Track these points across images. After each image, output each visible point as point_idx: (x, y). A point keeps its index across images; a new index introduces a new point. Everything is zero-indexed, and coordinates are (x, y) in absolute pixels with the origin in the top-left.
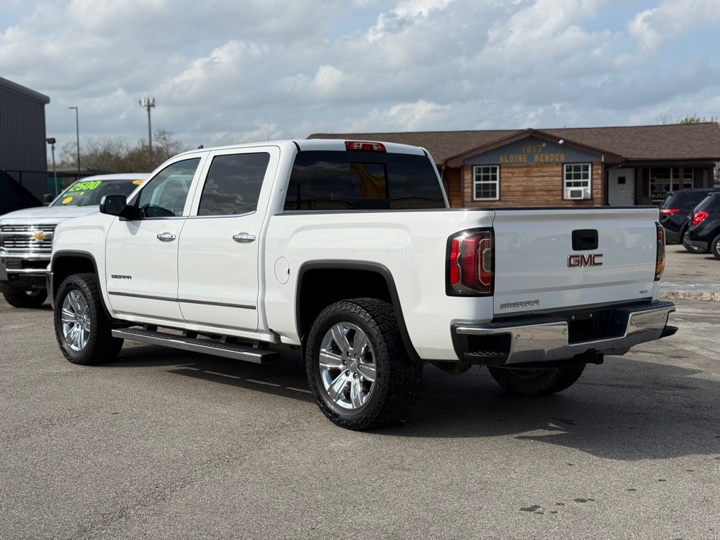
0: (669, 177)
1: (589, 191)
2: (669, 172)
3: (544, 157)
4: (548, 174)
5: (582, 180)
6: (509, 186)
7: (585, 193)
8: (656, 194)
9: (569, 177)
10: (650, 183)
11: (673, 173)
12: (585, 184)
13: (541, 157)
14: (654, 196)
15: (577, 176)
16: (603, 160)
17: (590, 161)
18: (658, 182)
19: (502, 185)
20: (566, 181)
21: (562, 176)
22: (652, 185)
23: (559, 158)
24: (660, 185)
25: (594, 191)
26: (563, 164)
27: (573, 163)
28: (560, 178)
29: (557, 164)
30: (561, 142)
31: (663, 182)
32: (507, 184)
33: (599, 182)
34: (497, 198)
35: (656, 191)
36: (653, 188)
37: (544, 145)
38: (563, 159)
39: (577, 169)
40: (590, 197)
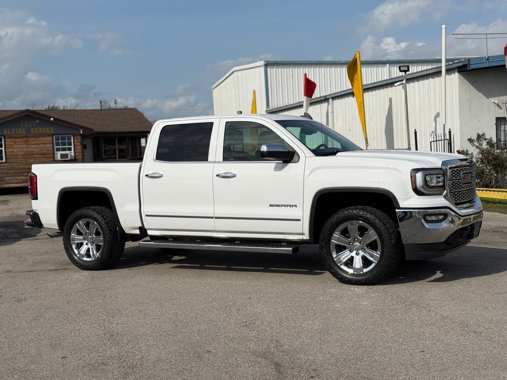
0: (115, 144)
1: (73, 154)
2: (115, 141)
3: (38, 130)
4: (42, 142)
5: (67, 147)
6: (12, 152)
7: (71, 155)
8: (108, 155)
9: (58, 144)
10: (103, 148)
11: (118, 141)
12: (70, 149)
13: (36, 130)
14: (106, 157)
15: (64, 144)
16: (81, 132)
17: (72, 133)
18: (108, 147)
19: (7, 151)
20: (55, 147)
21: (53, 144)
22: (104, 150)
23: (50, 131)
24: (110, 150)
25: (77, 154)
26: (52, 135)
27: (59, 134)
28: (51, 145)
29: (49, 136)
30: (52, 119)
31: (112, 147)
32: (11, 150)
33: (79, 148)
34: (4, 161)
35: (108, 153)
36: (105, 151)
37: (38, 121)
38: (52, 131)
39: (63, 139)
40: (73, 158)
